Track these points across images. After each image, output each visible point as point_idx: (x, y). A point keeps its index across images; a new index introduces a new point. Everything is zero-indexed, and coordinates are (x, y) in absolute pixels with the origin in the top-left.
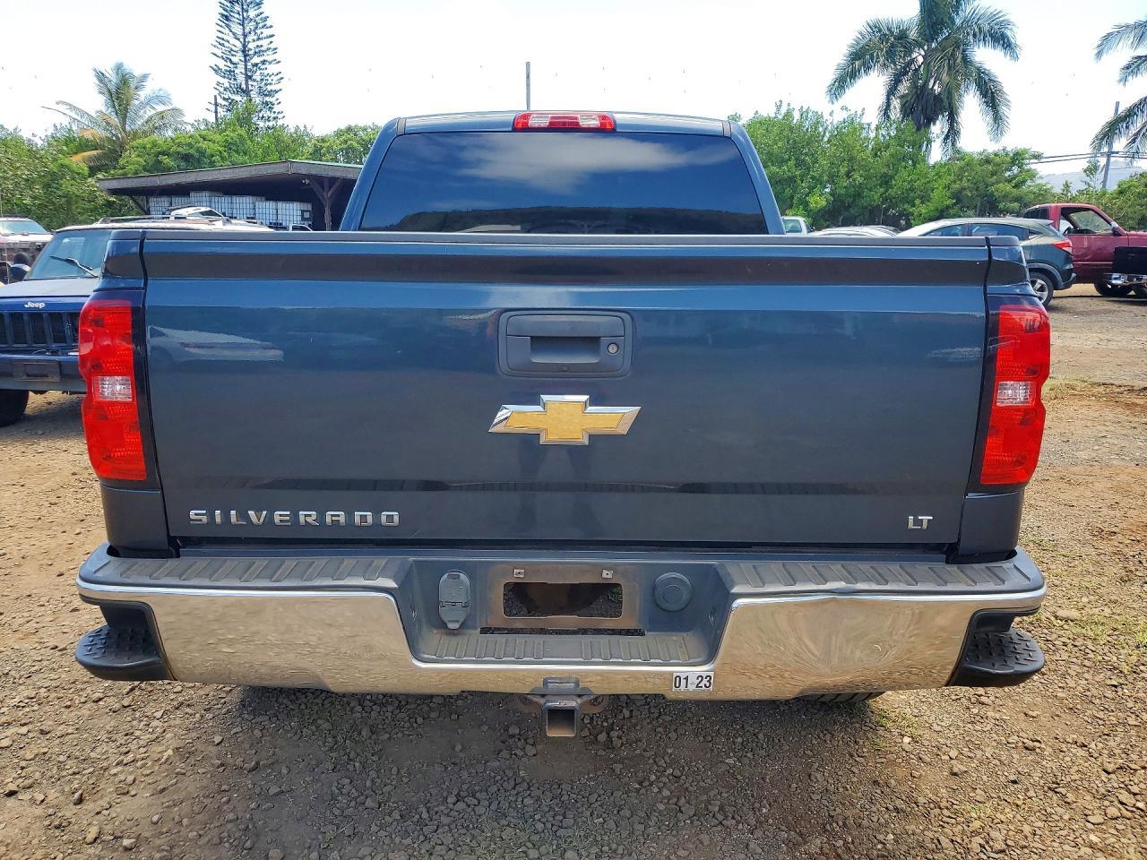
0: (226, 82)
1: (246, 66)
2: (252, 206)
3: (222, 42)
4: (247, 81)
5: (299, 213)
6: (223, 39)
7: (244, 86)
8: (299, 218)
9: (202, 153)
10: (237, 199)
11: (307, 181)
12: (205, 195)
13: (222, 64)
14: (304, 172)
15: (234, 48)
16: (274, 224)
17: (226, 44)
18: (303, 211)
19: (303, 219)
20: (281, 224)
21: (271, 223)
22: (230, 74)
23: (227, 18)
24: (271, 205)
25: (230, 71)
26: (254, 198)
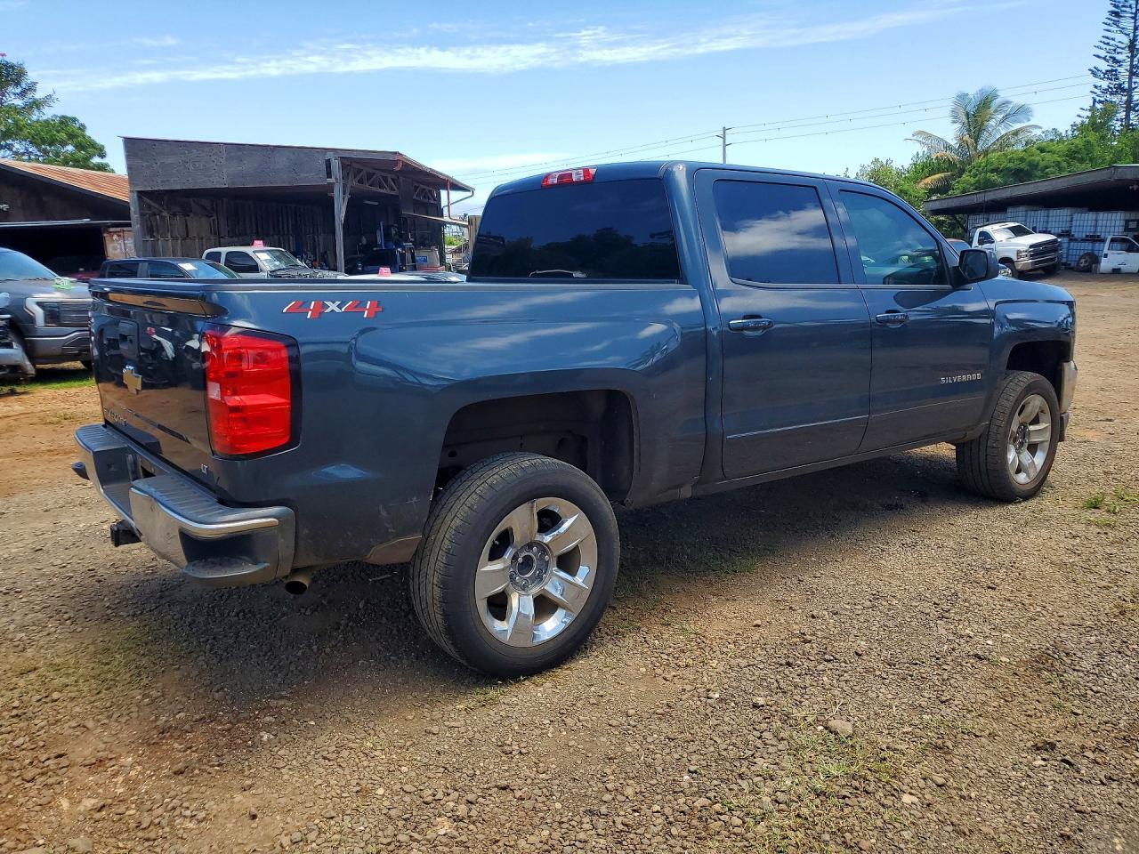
0: (1105, 84)
1: (1132, 61)
2: (1069, 219)
3: (1107, 41)
4: (1130, 79)
5: (1123, 223)
6: (1107, 38)
7: (1126, 86)
8: (1122, 229)
9: (1034, 166)
10: (1053, 212)
11: (1135, 187)
12: (1021, 210)
13: (1104, 66)
14: (1129, 177)
15: (1120, 45)
16: (1091, 236)
17: (1111, 42)
18: (1127, 222)
19: (1127, 229)
20: (1099, 236)
21: (1087, 236)
22: (1112, 74)
23: (1117, 14)
24: (1091, 216)
25: (1112, 71)
26: (1074, 210)
